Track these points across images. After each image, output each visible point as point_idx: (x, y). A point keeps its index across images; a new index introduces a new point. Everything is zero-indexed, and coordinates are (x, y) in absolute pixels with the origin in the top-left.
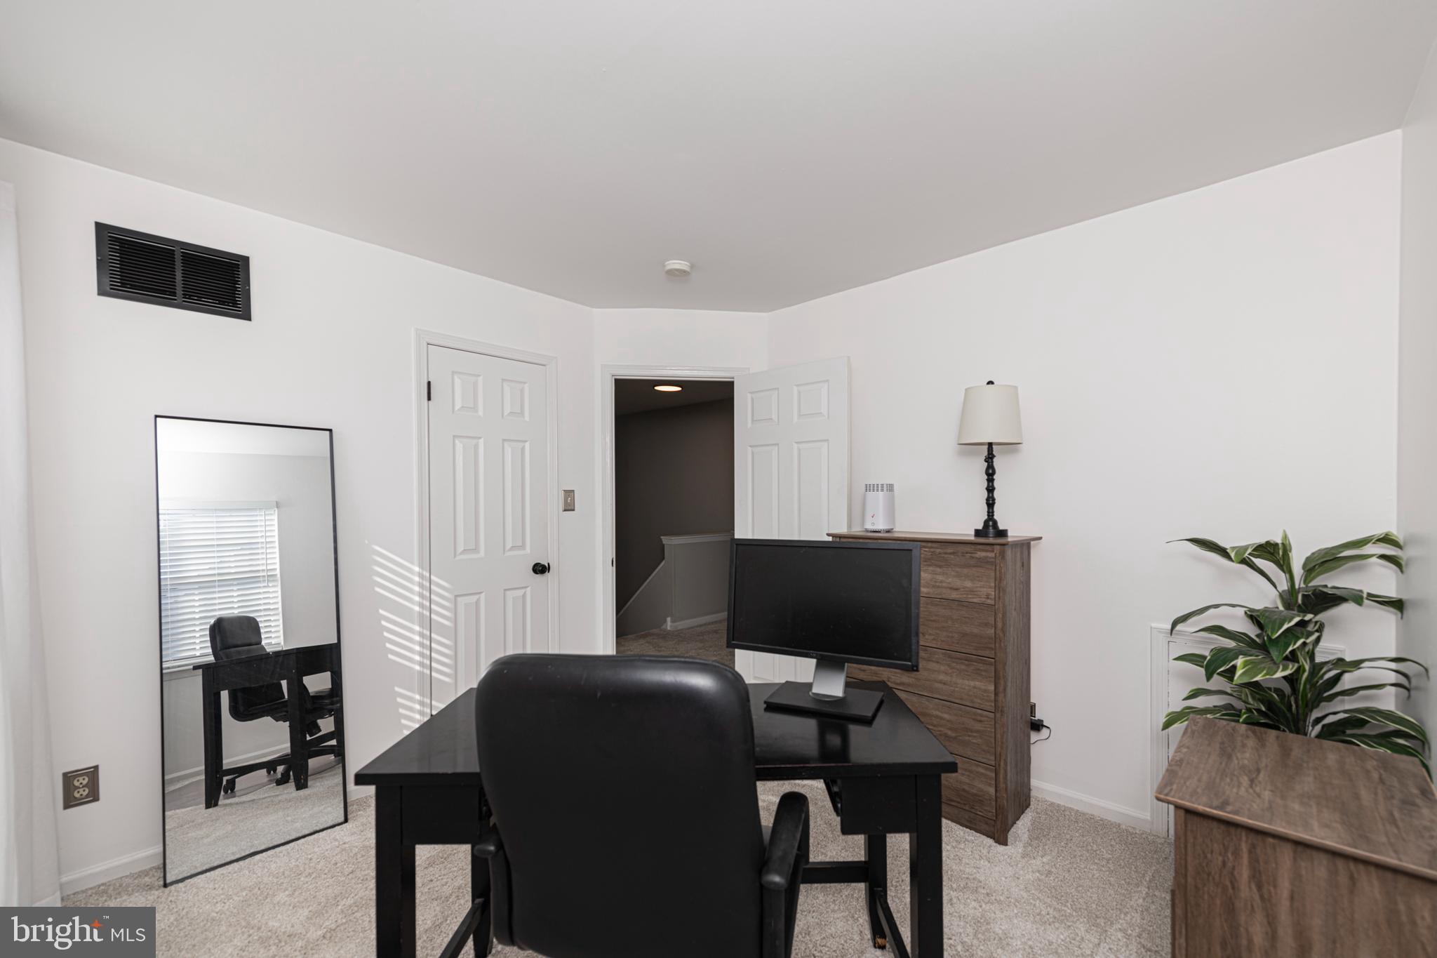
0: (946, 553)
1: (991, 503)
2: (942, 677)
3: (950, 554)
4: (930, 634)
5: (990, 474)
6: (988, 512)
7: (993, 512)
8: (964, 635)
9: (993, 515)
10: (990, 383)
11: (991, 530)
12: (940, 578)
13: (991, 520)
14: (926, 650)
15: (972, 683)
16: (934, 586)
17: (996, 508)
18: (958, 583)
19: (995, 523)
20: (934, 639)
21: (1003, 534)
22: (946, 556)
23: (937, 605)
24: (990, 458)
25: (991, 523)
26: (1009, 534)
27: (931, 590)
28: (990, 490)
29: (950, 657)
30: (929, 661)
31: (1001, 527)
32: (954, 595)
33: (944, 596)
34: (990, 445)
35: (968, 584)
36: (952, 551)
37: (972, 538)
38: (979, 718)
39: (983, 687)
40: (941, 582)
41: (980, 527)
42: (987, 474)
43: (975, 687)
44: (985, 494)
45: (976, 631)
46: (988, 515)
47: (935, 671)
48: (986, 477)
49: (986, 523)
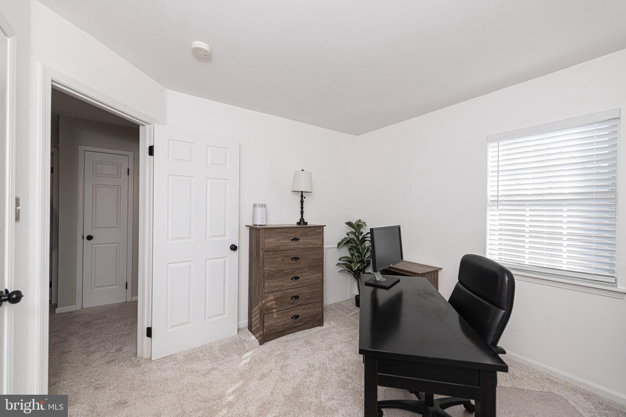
0: (308, 231)
1: (302, 213)
2: (307, 277)
3: (309, 231)
4: (303, 263)
5: (302, 202)
6: (301, 216)
7: (303, 216)
8: (313, 259)
9: (303, 217)
10: (303, 170)
11: (302, 223)
12: (306, 241)
13: (302, 219)
14: (302, 269)
15: (316, 276)
16: (304, 244)
17: (304, 214)
18: (312, 241)
19: (303, 220)
20: (304, 264)
21: (306, 223)
22: (308, 232)
23: (305, 251)
24: (302, 196)
25: (302, 220)
26: (308, 223)
27: (303, 246)
28: (302, 208)
29: (310, 269)
30: (303, 273)
31: (305, 221)
32: (311, 246)
33: (307, 247)
34: (302, 192)
35: (315, 241)
36: (310, 230)
37: (296, 226)
38: (317, 287)
39: (319, 276)
40: (307, 242)
41: (299, 221)
42: (301, 202)
43: (316, 277)
44: (300, 209)
45: (317, 257)
46: (301, 217)
47: (305, 276)
48: (301, 203)
49: (301, 220)
